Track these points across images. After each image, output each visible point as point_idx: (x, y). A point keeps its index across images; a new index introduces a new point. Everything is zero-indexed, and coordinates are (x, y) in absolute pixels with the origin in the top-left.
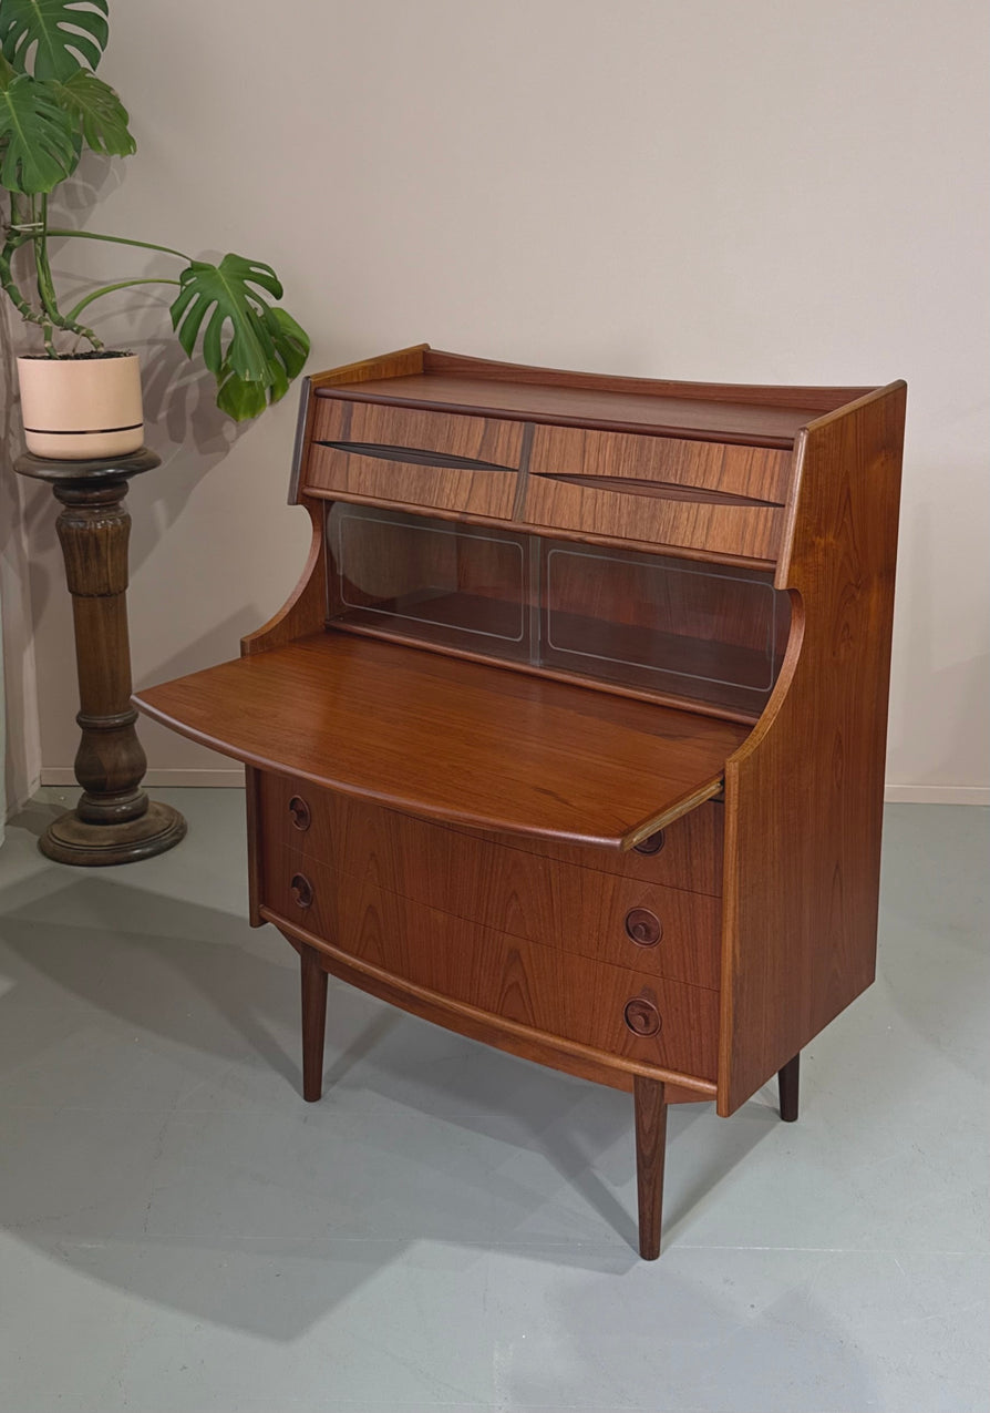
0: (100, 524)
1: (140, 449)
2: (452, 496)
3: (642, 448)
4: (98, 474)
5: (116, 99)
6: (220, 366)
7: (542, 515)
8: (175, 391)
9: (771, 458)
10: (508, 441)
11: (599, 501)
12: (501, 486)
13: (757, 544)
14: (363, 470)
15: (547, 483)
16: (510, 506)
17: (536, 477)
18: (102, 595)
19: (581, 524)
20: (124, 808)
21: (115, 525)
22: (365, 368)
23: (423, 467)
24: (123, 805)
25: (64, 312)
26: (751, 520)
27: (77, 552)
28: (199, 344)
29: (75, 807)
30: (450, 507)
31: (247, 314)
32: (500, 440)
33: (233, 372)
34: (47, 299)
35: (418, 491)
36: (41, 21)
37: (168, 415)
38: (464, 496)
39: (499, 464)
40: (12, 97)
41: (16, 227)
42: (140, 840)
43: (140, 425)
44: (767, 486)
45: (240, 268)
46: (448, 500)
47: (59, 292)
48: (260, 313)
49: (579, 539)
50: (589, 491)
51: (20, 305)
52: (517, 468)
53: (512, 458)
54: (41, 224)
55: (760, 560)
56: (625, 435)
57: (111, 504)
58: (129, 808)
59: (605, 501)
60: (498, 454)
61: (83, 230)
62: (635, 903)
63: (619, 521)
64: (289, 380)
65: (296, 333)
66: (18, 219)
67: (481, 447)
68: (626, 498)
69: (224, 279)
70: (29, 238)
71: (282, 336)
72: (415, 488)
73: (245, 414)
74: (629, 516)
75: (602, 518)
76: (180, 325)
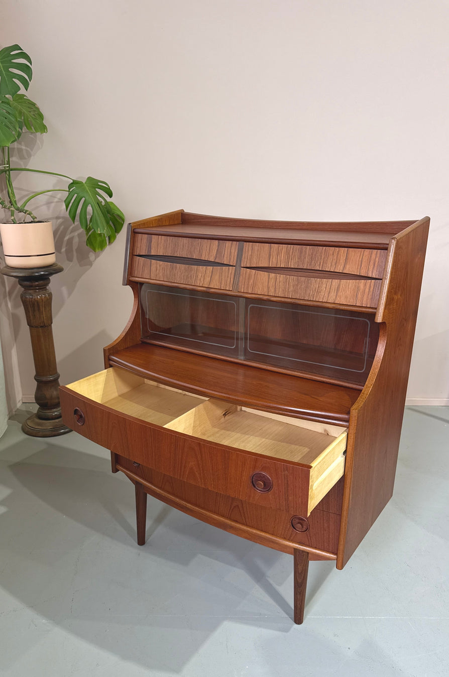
0: (39, 296)
1: (54, 264)
2: (202, 279)
3: (301, 253)
4: (37, 274)
5: (38, 109)
6: (87, 226)
7: (248, 288)
8: (69, 239)
9: (373, 256)
10: (230, 252)
11: (278, 280)
12: (227, 274)
13: (365, 300)
14: (158, 269)
15: (251, 272)
16: (232, 283)
17: (245, 269)
18: (41, 327)
19: (269, 292)
21: (45, 297)
22: (155, 220)
23: (187, 266)
24: (56, 412)
25: (19, 205)
26: (362, 287)
27: (30, 308)
28: (77, 218)
29: (36, 412)
30: (201, 285)
31: (98, 204)
32: (226, 251)
33: (93, 230)
34: (12, 199)
36: (2, 68)
37: (66, 250)
38: (208, 279)
39: (225, 263)
43: (54, 253)
44: (371, 269)
45: (94, 184)
46: (200, 281)
47: (17, 197)
48: (103, 203)
49: (267, 299)
50: (272, 275)
51: (0, 201)
52: (234, 265)
53: (232, 260)
54: (8, 166)
55: (366, 307)
56: (292, 246)
57: (43, 288)
59: (281, 279)
60: (225, 258)
61: (27, 168)
63: (288, 290)
64: (116, 234)
65: (119, 213)
67: (216, 255)
68: (292, 279)
69: (87, 188)
70: (2, 172)
71: (113, 214)
72: (184, 276)
73: (98, 249)
74: (294, 287)
75: (279, 288)
76: (69, 208)
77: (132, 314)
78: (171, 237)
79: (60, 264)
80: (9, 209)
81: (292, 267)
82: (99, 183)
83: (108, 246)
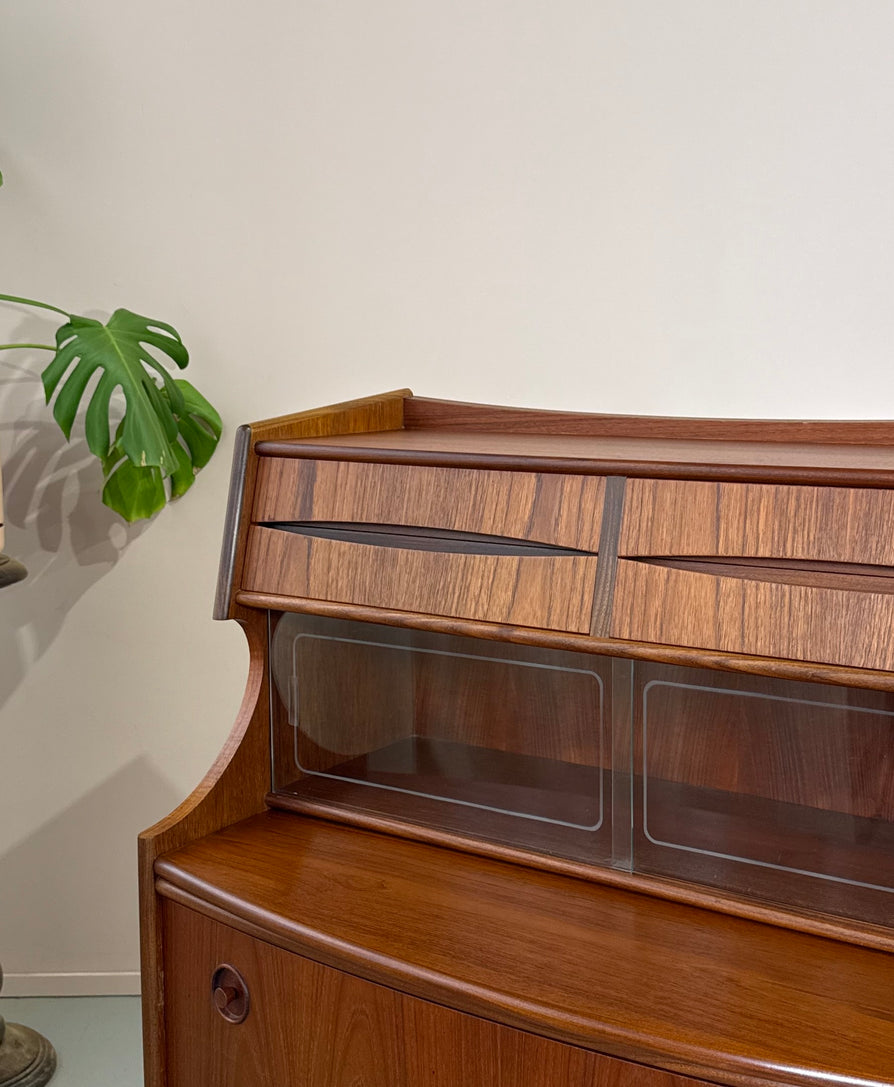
2: (484, 597)
3: (827, 509)
6: (107, 447)
7: (644, 624)
8: (49, 487)
10: (579, 507)
11: (750, 600)
12: (569, 578)
14: (334, 564)
15: (652, 572)
17: (632, 562)
19: (718, 638)
23: (432, 554)
28: (79, 424)
30: (480, 616)
31: (144, 383)
32: (565, 506)
33: (126, 457)
35: (425, 592)
37: (39, 518)
38: (503, 597)
39: (561, 545)
45: (134, 328)
46: (477, 603)
48: (160, 382)
49: (716, 663)
50: (729, 584)
52: (595, 550)
53: (585, 535)
56: (794, 488)
59: (761, 598)
60: (561, 527)
63: (790, 632)
64: (195, 470)
65: (205, 412)
67: (531, 518)
68: (801, 597)
69: (113, 340)
71: (186, 416)
72: (420, 587)
73: (138, 513)
74: (808, 624)
75: (757, 627)
76: (55, 395)
77: (243, 713)
78: (380, 467)
79: (18, 559)
81: (800, 555)
83: (167, 506)
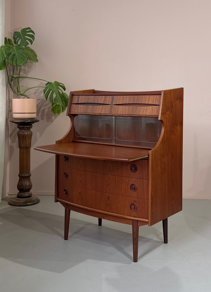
0: (26, 133)
3: (134, 98)
4: (27, 122)
5: (35, 53)
7: (115, 113)
8: (43, 109)
9: (157, 97)
10: (109, 99)
11: (126, 108)
12: (107, 108)
13: (155, 113)
14: (81, 108)
15: (116, 106)
16: (109, 111)
17: (114, 105)
18: (26, 148)
19: (123, 113)
20: (27, 195)
21: (29, 133)
22: (82, 91)
24: (27, 194)
25: (22, 93)
26: (154, 108)
27: (21, 138)
30: (98, 113)
31: (59, 92)
32: (107, 99)
33: (55, 104)
34: (19, 90)
35: (92, 111)
36: (22, 36)
37: (41, 115)
38: (100, 110)
39: (107, 104)
40: (16, 48)
41: (14, 76)
42: (30, 202)
43: (36, 113)
44: (157, 102)
45: (57, 84)
46: (97, 111)
47: (21, 90)
48: (61, 93)
49: (122, 116)
50: (124, 107)
51: (13, 90)
52: (110, 104)
53: (110, 102)
54: (19, 76)
55: (156, 115)
57: (29, 129)
58: (28, 195)
60: (107, 102)
61: (27, 77)
62: (132, 183)
63: (130, 111)
64: (66, 107)
65: (68, 98)
66: (14, 74)
67: (104, 101)
68: (131, 107)
69: (54, 86)
70: (16, 78)
71: (65, 98)
73: (57, 113)
75: (126, 111)
76: (45, 94)
80: (17, 93)
81: (131, 103)
82: (60, 84)
83: (61, 113)
